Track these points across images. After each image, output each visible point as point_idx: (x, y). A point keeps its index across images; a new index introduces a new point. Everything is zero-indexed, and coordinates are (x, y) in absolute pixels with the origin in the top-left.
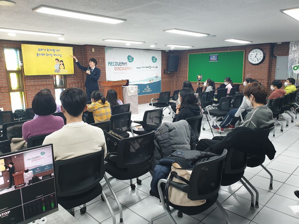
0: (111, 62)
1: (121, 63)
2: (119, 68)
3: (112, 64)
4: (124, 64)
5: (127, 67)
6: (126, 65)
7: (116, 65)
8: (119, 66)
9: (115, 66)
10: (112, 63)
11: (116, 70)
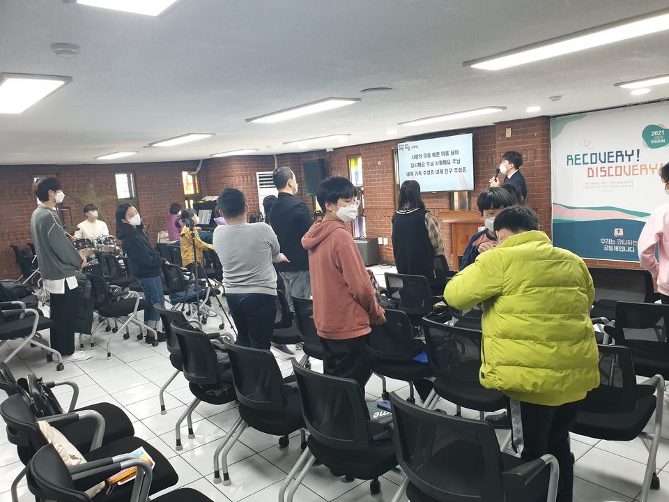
0: (576, 156)
1: (614, 154)
2: (606, 169)
3: (578, 162)
4: (626, 158)
5: (639, 164)
6: (634, 158)
7: (594, 161)
8: (607, 165)
9: (590, 166)
10: (581, 157)
11: (593, 176)
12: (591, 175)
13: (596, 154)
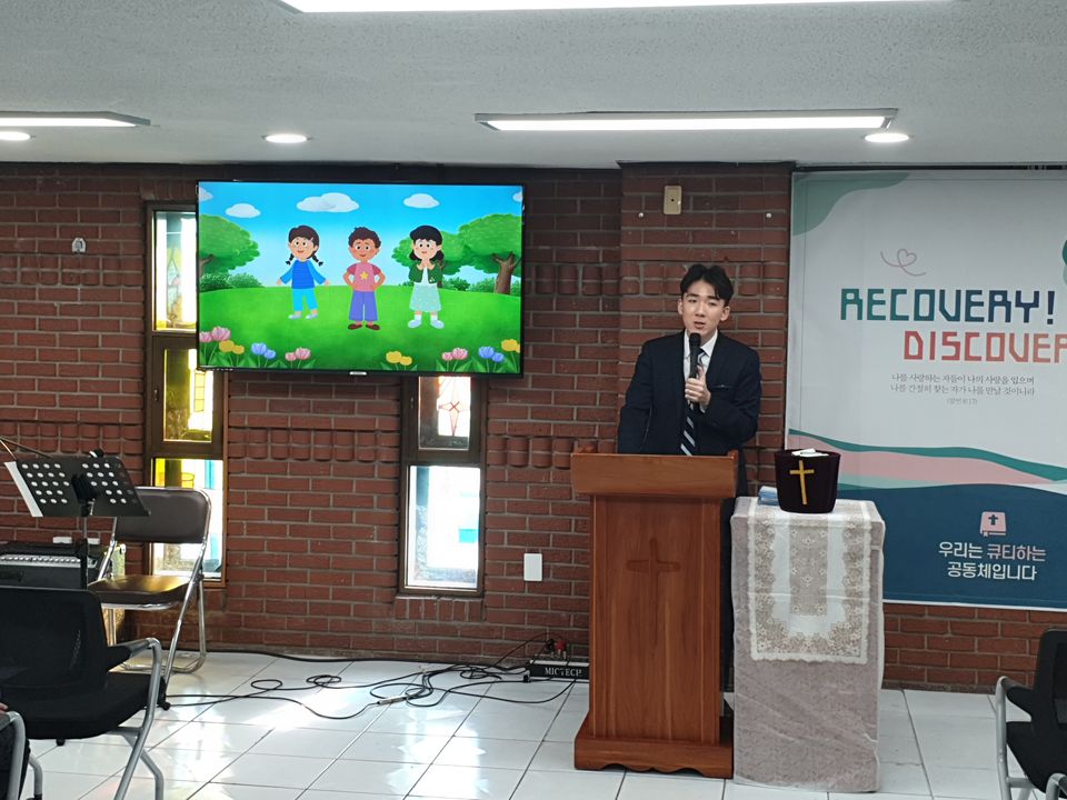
5: (1052, 331)
6: (1038, 314)
8: (961, 327)
9: (912, 325)
10: (887, 297)
11: (920, 356)
12: (914, 351)
13: (931, 293)
